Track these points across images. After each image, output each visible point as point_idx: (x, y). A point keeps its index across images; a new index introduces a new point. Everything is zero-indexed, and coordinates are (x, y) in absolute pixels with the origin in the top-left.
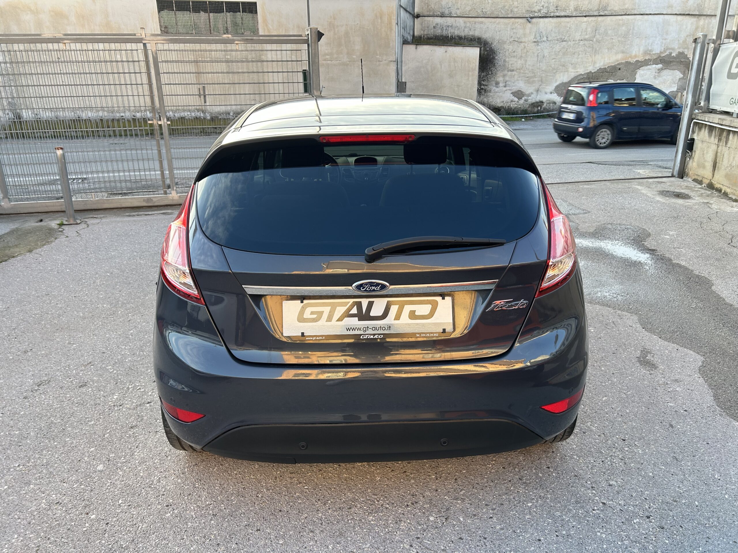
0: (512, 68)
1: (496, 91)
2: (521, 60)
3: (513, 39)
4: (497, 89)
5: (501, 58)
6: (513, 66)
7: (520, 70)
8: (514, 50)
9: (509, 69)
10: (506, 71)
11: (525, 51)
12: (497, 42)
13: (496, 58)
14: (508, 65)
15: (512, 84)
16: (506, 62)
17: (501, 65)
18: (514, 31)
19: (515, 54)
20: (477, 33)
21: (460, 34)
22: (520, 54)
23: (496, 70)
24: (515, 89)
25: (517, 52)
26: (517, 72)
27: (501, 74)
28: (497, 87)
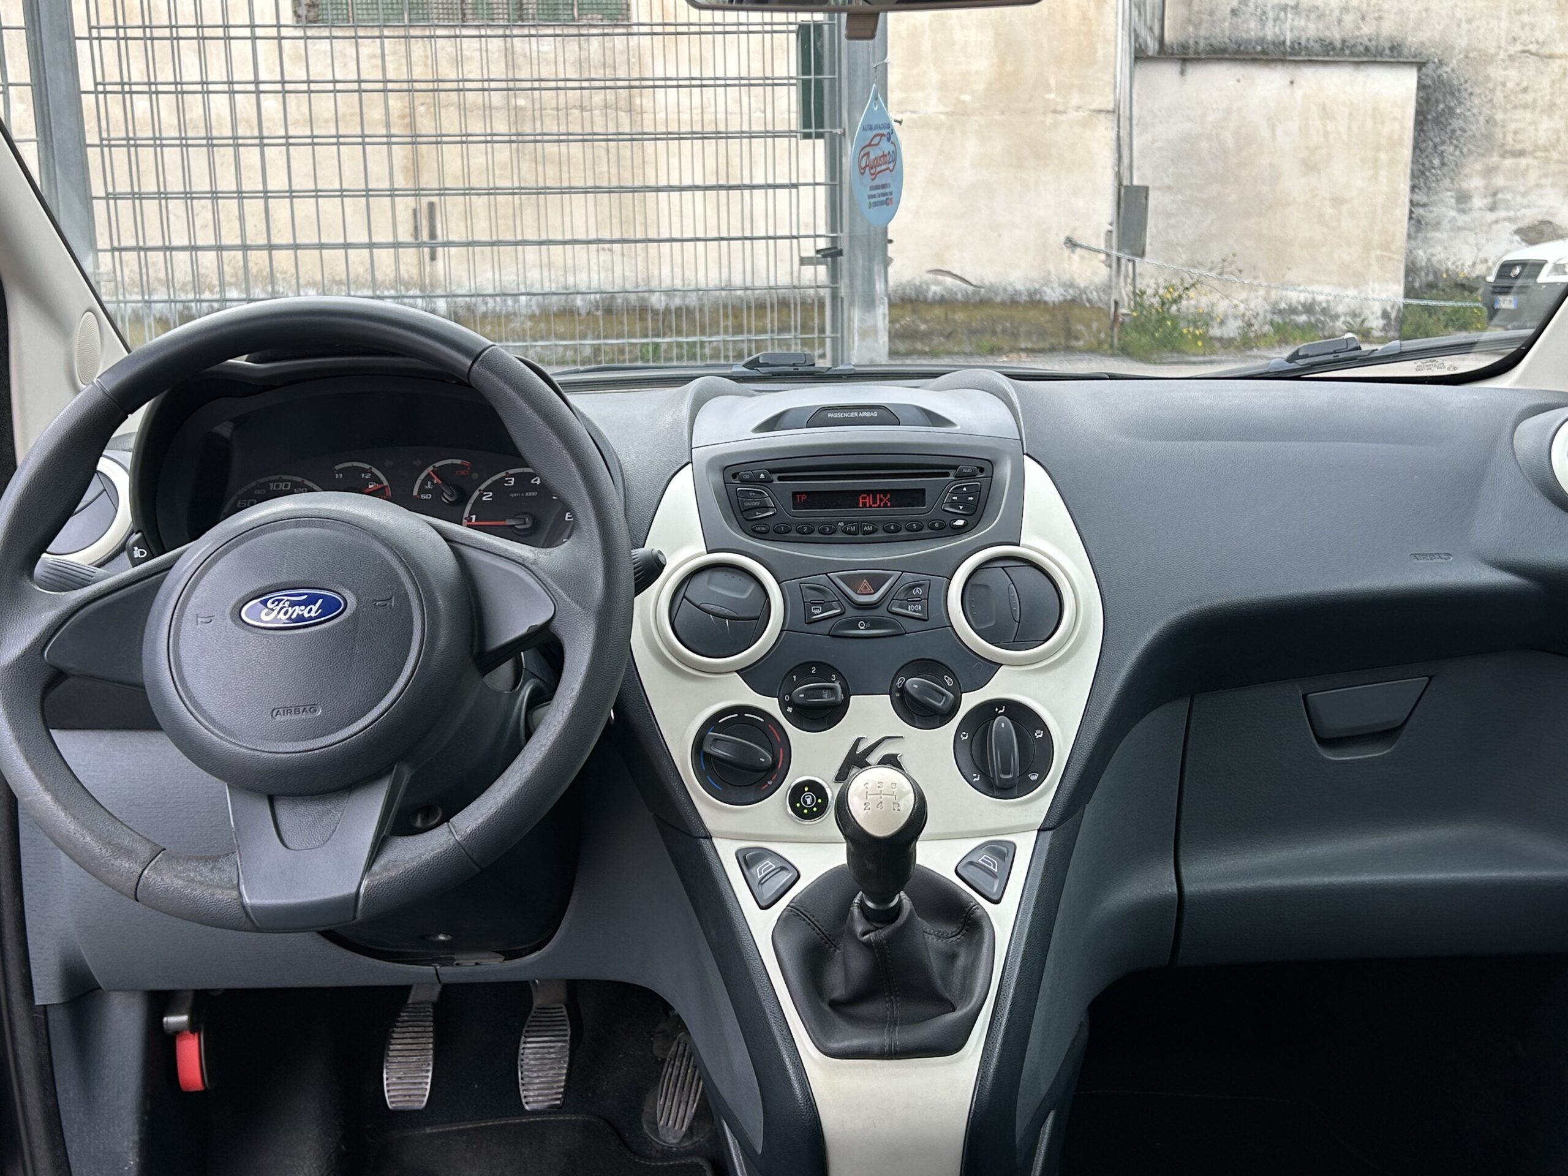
1: (1460, 223)
2: (1550, 117)
3: (1519, 48)
4: (1462, 219)
5: (1475, 111)
7: (1547, 150)
8: (1525, 84)
9: (1508, 148)
10: (1495, 154)
12: (1462, 56)
13: (1458, 111)
14: (1505, 134)
15: (1519, 199)
16: (1495, 123)
17: (1478, 135)
18: (1525, 18)
19: (1529, 97)
20: (1388, 29)
21: (1327, 33)
22: (1548, 97)
23: (1457, 153)
24: (1529, 216)
25: (1535, 91)
26: (1536, 158)
27: (1478, 166)
28: (1464, 212)
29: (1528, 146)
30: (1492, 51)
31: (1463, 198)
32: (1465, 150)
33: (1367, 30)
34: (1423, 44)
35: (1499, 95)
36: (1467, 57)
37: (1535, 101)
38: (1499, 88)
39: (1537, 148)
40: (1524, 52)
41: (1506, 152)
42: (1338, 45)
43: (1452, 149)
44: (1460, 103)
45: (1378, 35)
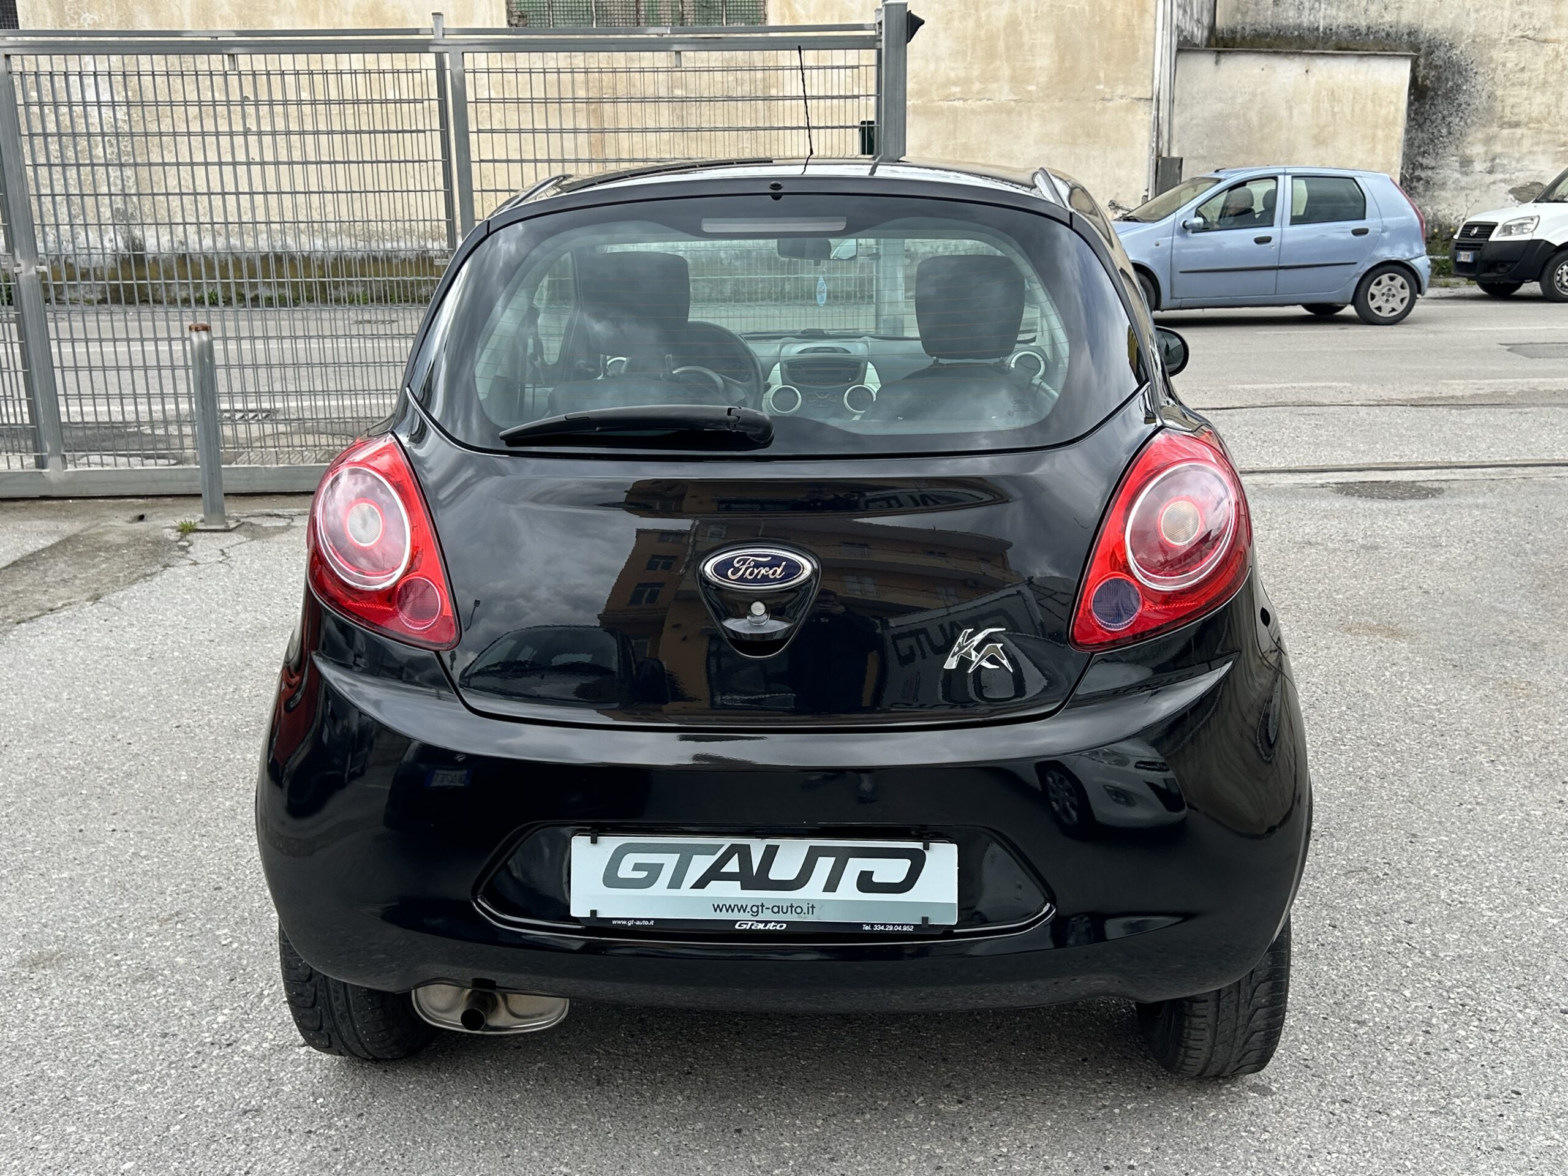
0: (1515, 119)
1: (1462, 184)
2: (1543, 93)
3: (1520, 34)
4: (1465, 180)
5: (1479, 87)
6: (1516, 110)
7: (1540, 122)
8: (1522, 65)
9: (1506, 119)
10: (1495, 125)
11: (1558, 66)
14: (1503, 108)
15: (1514, 163)
16: (1496, 98)
17: (1480, 107)
18: (1525, 8)
19: (1525, 76)
21: (1355, 21)
22: (1542, 76)
23: (1462, 123)
24: (1522, 178)
25: (1531, 71)
26: (1530, 129)
27: (1480, 135)
28: (1466, 174)
29: (1523, 118)
30: (1495, 36)
31: (1466, 163)
32: (1469, 121)
34: (1436, 30)
35: (1500, 73)
36: (1474, 41)
37: (1530, 79)
38: (1500, 68)
39: (1531, 120)
40: (1523, 37)
41: (1505, 123)
42: (1364, 31)
43: (1458, 119)
44: (1467, 81)
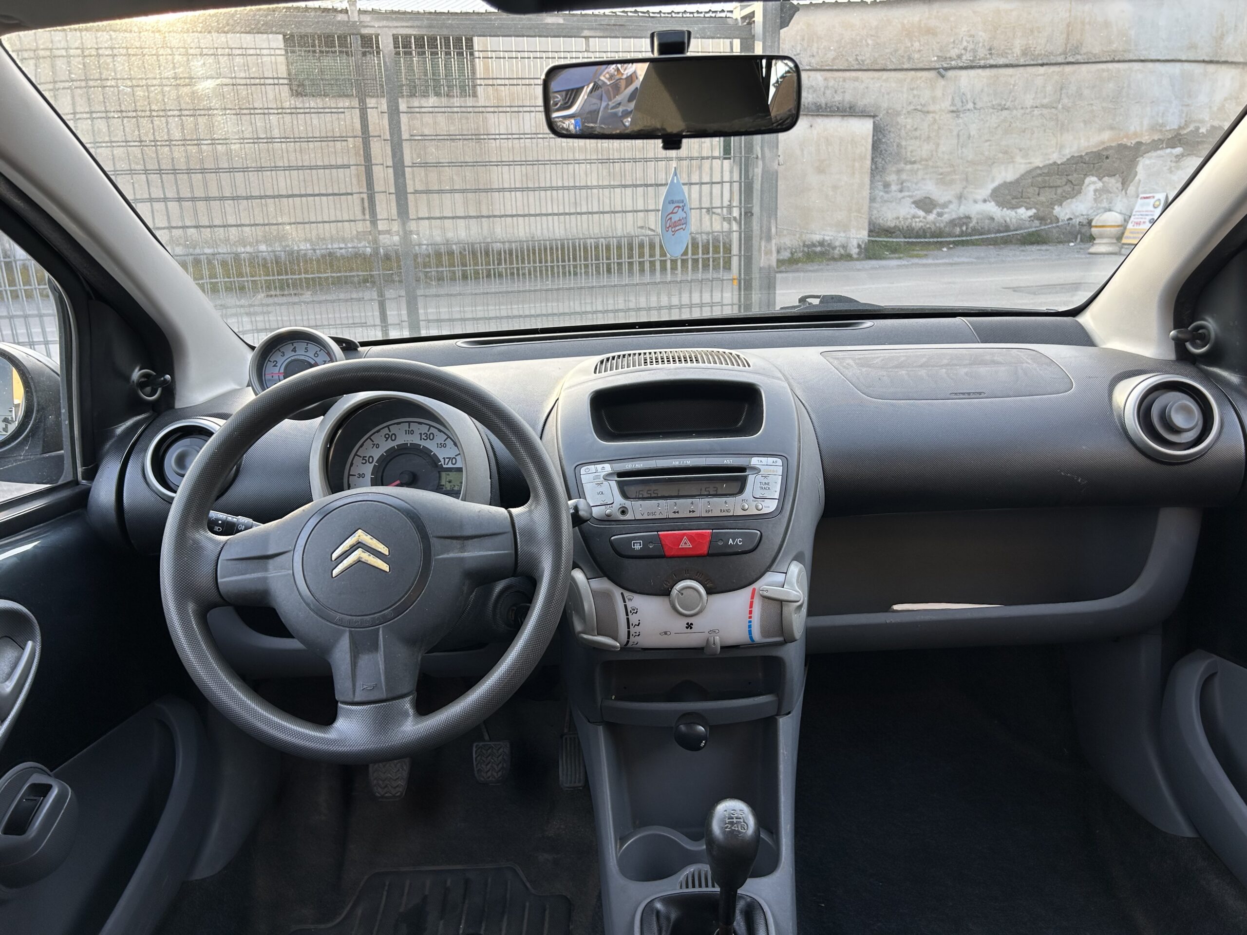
0: (913, 159)
1: (885, 199)
2: (928, 143)
3: (912, 107)
5: (892, 140)
6: (914, 154)
7: (927, 161)
8: (915, 127)
9: (908, 159)
10: (902, 163)
11: (936, 127)
12: (885, 112)
13: (883, 140)
14: (906, 152)
15: (914, 186)
16: (901, 147)
17: (893, 153)
18: (915, 92)
19: (917, 133)
20: (848, 97)
21: (818, 100)
22: (926, 133)
23: (883, 162)
24: (919, 194)
25: (921, 130)
26: (921, 165)
27: (894, 169)
28: (887, 192)
29: (918, 158)
30: (899, 109)
31: (887, 185)
32: (887, 161)
33: (838, 98)
34: (865, 105)
35: (903, 133)
36: (887, 112)
37: (921, 135)
38: (903, 128)
39: (922, 160)
40: (915, 109)
41: (907, 162)
42: (823, 106)
43: (881, 160)
44: (885, 136)
45: (843, 101)
